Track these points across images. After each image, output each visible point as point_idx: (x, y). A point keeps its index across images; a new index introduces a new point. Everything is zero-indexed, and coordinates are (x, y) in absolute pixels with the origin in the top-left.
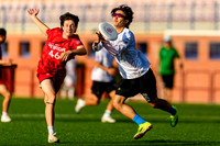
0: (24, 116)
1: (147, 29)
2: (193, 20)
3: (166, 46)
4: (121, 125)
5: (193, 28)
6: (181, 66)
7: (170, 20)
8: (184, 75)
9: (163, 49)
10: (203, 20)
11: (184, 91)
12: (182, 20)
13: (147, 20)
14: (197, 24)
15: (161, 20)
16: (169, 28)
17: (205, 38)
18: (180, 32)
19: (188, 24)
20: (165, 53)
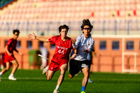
2: (104, 30)
5: (104, 34)
10: (109, 29)
11: (99, 66)
17: (110, 39)
19: (101, 32)
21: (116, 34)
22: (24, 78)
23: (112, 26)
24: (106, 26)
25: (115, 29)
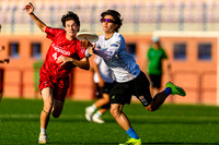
0: (14, 116)
1: (136, 30)
2: (182, 21)
3: (155, 46)
4: (109, 125)
5: (181, 29)
6: (169, 67)
7: (159, 21)
8: (172, 76)
9: (151, 50)
10: (192, 21)
12: (171, 21)
13: (136, 21)
14: (186, 25)
15: (150, 21)
16: (158, 29)
17: (193, 39)
18: (169, 33)
19: (177, 25)
20: (153, 54)
21: (205, 29)
22: (25, 116)
23: (197, 13)
24: (187, 13)
25: (204, 20)
